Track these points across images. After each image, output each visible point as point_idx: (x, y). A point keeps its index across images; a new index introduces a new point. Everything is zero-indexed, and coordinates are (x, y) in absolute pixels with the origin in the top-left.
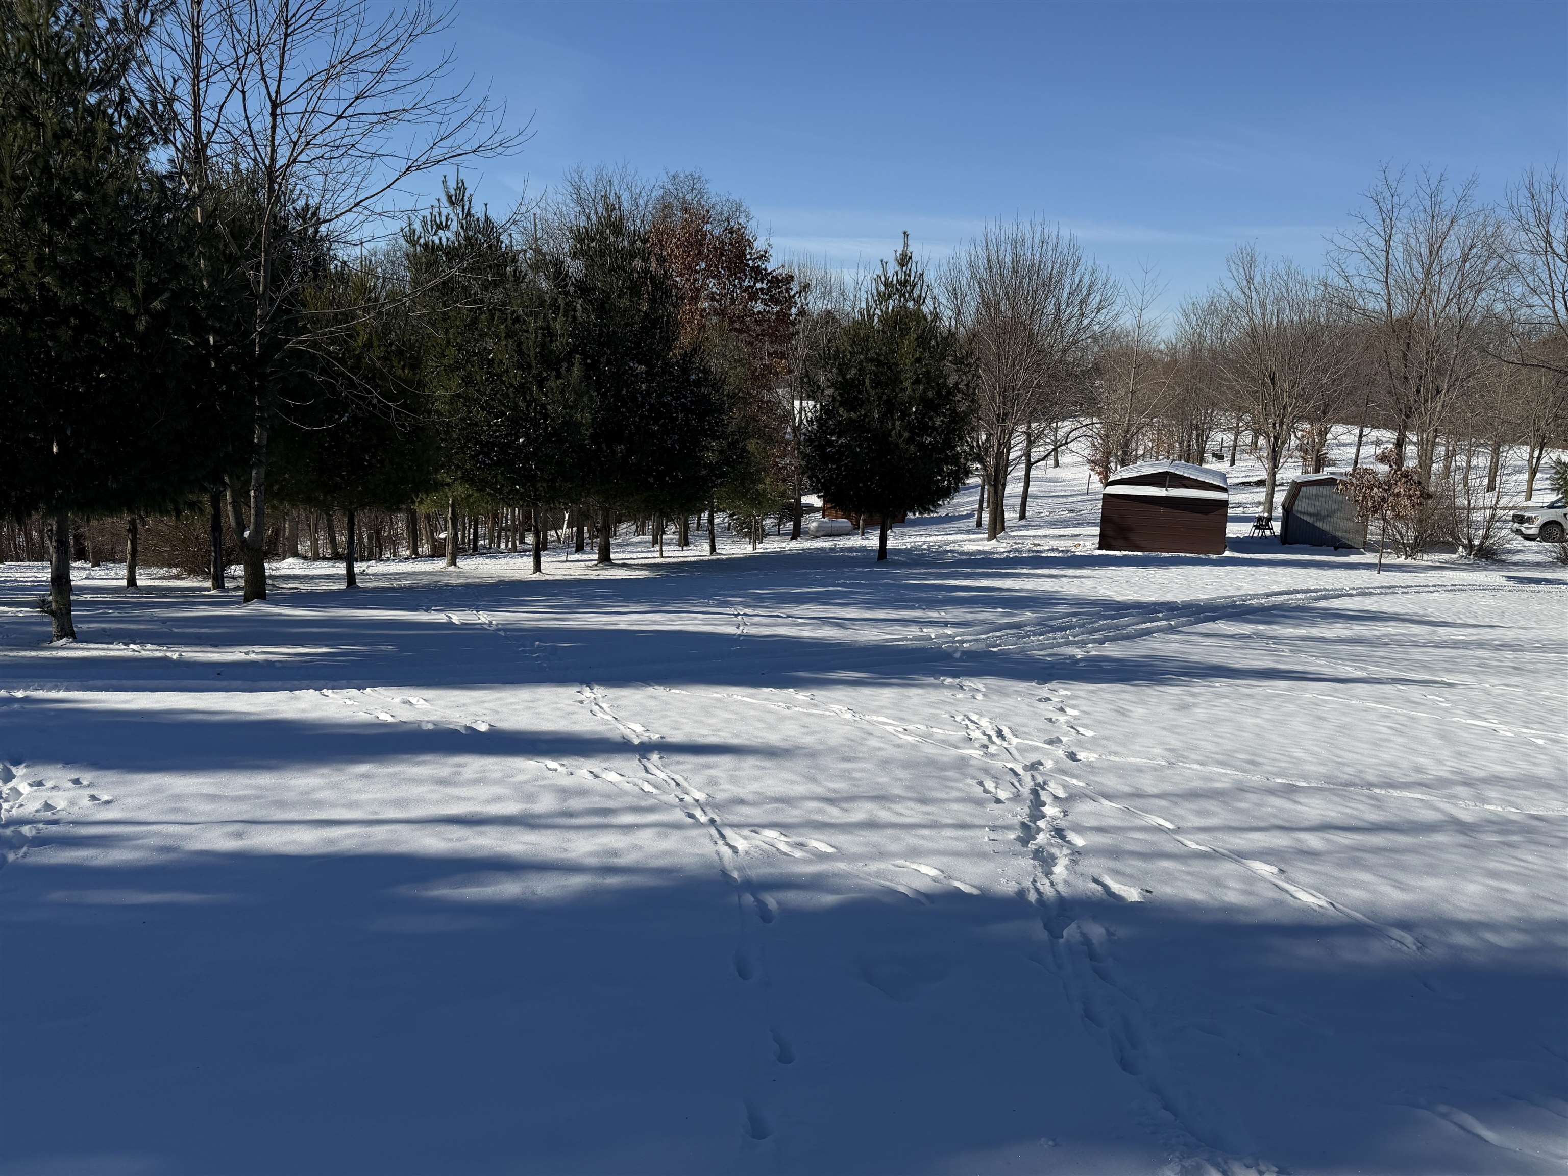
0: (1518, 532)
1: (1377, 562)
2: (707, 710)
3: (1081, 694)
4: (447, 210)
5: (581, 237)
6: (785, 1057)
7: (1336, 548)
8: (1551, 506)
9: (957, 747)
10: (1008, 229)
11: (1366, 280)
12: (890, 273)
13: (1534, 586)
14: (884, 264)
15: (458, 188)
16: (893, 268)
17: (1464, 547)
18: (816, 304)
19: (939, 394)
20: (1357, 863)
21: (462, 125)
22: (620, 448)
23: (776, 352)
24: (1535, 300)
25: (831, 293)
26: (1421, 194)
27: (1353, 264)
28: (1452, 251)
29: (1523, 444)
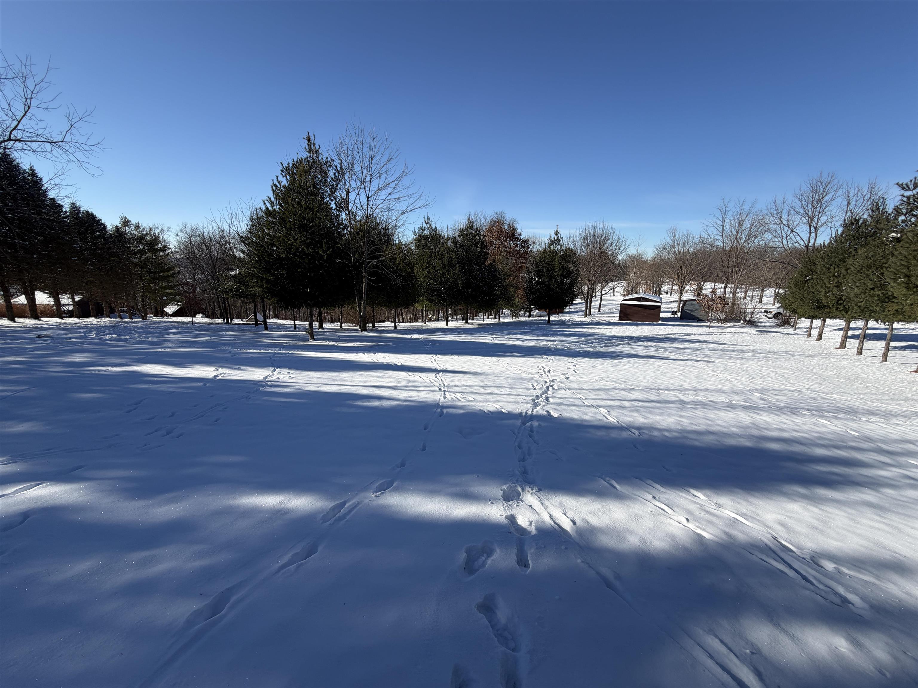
0: (766, 316)
1: (709, 325)
2: (465, 363)
3: (584, 361)
4: (424, 225)
5: (461, 231)
6: (424, 449)
7: (698, 321)
8: (779, 308)
9: (533, 374)
10: (590, 224)
11: (715, 235)
12: (552, 238)
13: (765, 333)
14: (550, 235)
15: (428, 219)
16: (553, 236)
17: (743, 321)
18: (536, 248)
19: (567, 273)
20: (637, 411)
21: (416, 200)
22: (470, 290)
23: (523, 262)
24: (776, 240)
25: (541, 244)
26: (736, 206)
27: (712, 230)
28: (747, 225)
29: (772, 287)
